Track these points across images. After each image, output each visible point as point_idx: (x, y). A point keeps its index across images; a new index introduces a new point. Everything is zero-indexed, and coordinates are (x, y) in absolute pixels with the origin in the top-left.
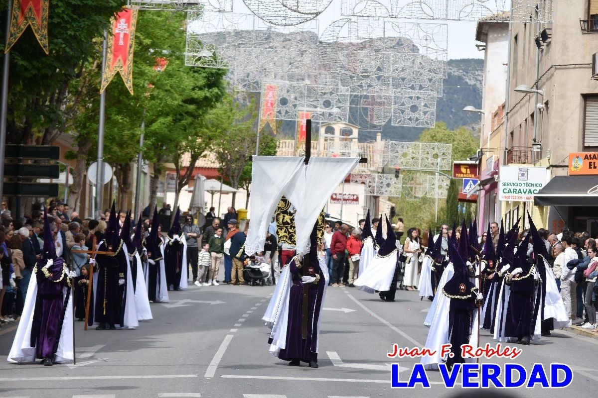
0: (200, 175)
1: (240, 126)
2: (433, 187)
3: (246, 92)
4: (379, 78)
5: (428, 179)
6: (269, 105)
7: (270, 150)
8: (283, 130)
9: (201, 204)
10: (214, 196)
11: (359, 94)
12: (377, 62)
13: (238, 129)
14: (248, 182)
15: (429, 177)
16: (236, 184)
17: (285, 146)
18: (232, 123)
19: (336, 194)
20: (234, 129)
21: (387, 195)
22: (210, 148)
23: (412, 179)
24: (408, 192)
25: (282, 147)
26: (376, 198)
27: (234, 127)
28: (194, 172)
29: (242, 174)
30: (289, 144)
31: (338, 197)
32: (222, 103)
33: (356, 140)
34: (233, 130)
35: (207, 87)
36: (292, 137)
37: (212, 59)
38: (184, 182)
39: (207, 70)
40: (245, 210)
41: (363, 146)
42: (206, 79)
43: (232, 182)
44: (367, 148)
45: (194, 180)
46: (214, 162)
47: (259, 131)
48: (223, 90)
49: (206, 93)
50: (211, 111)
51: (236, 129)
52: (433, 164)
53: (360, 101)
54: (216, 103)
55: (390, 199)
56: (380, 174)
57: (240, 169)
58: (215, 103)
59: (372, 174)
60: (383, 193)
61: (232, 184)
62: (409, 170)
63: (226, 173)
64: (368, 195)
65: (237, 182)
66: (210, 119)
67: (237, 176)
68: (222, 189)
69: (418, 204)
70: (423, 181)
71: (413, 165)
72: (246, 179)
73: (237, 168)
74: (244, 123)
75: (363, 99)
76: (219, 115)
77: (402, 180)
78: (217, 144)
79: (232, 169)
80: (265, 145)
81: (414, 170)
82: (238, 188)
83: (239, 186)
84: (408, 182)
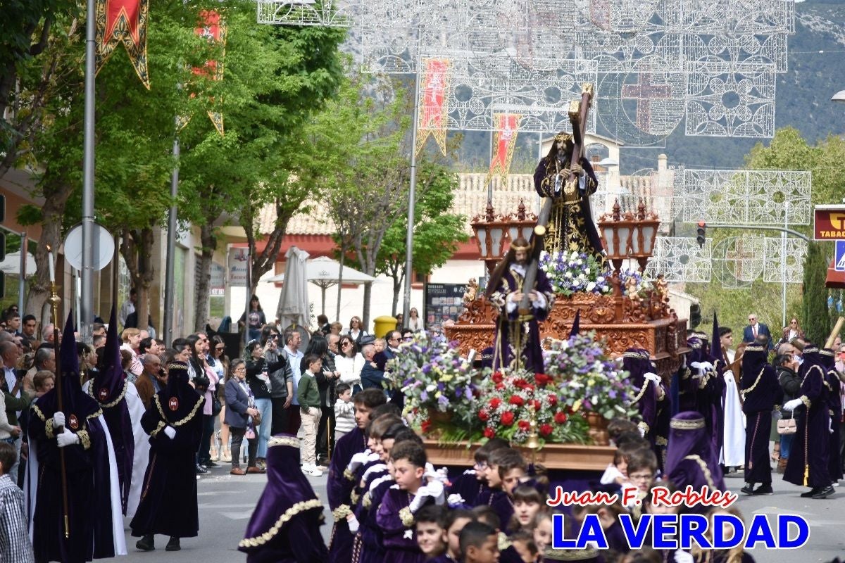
0: (296, 249)
1: (375, 147)
2: (775, 260)
3: (387, 76)
4: (655, 38)
5: (765, 244)
6: (434, 99)
7: (439, 194)
9: (300, 309)
10: (327, 291)
11: (617, 72)
12: (652, 4)
13: (371, 153)
14: (395, 261)
15: (766, 240)
16: (372, 265)
17: (472, 186)
18: (358, 141)
20: (365, 152)
21: (682, 279)
23: (733, 246)
24: (724, 272)
25: (466, 188)
27: (363, 149)
28: (285, 246)
29: (383, 245)
30: (479, 181)
32: (337, 98)
33: (617, 168)
34: (362, 154)
35: (304, 67)
36: (487, 166)
37: (312, 9)
38: (263, 265)
39: (304, 32)
41: (629, 181)
42: (304, 51)
43: (363, 262)
44: (638, 183)
45: (284, 259)
46: (325, 222)
47: (415, 151)
48: (338, 73)
49: (305, 80)
50: (316, 117)
51: (368, 152)
52: (773, 213)
53: (620, 88)
54: (325, 100)
55: (689, 289)
56: (666, 238)
57: (379, 234)
58: (322, 100)
60: (673, 277)
61: (364, 267)
62: (725, 228)
63: (349, 243)
65: (373, 261)
66: (313, 133)
67: (373, 250)
68: (343, 278)
69: (744, 297)
70: (755, 250)
71: (733, 216)
72: (391, 255)
73: (373, 232)
74: (384, 139)
75: (627, 83)
76: (332, 125)
77: (712, 249)
78: (330, 185)
79: (363, 234)
80: (428, 184)
81: (735, 228)
82: (376, 274)
83: (377, 270)
84: (725, 252)
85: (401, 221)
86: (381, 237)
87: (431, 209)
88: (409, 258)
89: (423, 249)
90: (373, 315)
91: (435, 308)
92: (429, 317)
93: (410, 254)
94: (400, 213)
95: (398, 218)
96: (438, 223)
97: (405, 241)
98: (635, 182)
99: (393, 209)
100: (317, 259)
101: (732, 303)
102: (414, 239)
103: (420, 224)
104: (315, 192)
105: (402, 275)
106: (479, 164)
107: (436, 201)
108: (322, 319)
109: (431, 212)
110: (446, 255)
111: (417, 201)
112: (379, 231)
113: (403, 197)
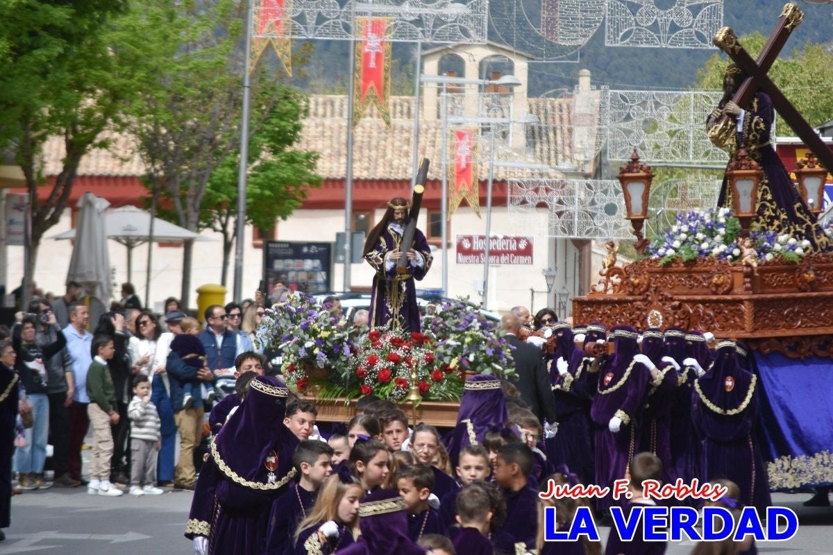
0: (91, 197)
1: (195, 61)
7: (283, 123)
9: (98, 276)
10: (134, 251)
13: (191, 69)
14: (225, 211)
16: (194, 217)
17: (324, 112)
18: (173, 53)
19: (470, 239)
20: (181, 67)
23: (676, 189)
24: (664, 226)
25: (316, 115)
26: (581, 244)
27: (179, 63)
28: (75, 191)
29: (209, 190)
31: (478, 245)
33: (525, 88)
34: (178, 70)
36: (344, 85)
38: (48, 217)
40: (220, 289)
41: (540, 105)
43: (181, 213)
44: (553, 107)
46: (130, 160)
47: (249, 66)
51: (186, 68)
56: (590, 181)
57: (203, 176)
59: (565, 181)
60: (597, 232)
61: (183, 220)
62: (668, 167)
63: (164, 188)
64: (558, 236)
65: (195, 211)
66: (113, 42)
67: (196, 197)
70: (705, 196)
71: (673, 152)
72: (219, 204)
73: (195, 174)
74: (209, 51)
76: (139, 31)
78: (136, 111)
79: (181, 177)
80: (268, 109)
81: (681, 168)
82: (201, 229)
83: (201, 223)
84: (665, 197)
85: (232, 159)
86: (206, 179)
87: (272, 143)
88: (242, 207)
89: (262, 195)
90: (195, 285)
91: (278, 274)
93: (243, 202)
94: (231, 148)
95: (228, 154)
96: (282, 161)
97: (236, 185)
98: (549, 106)
99: (222, 143)
100: (121, 209)
102: (249, 183)
103: (257, 163)
104: (116, 120)
105: (235, 230)
107: (279, 132)
108: (128, 289)
109: (272, 147)
110: (292, 204)
111: (253, 132)
112: (202, 172)
113: (236, 127)
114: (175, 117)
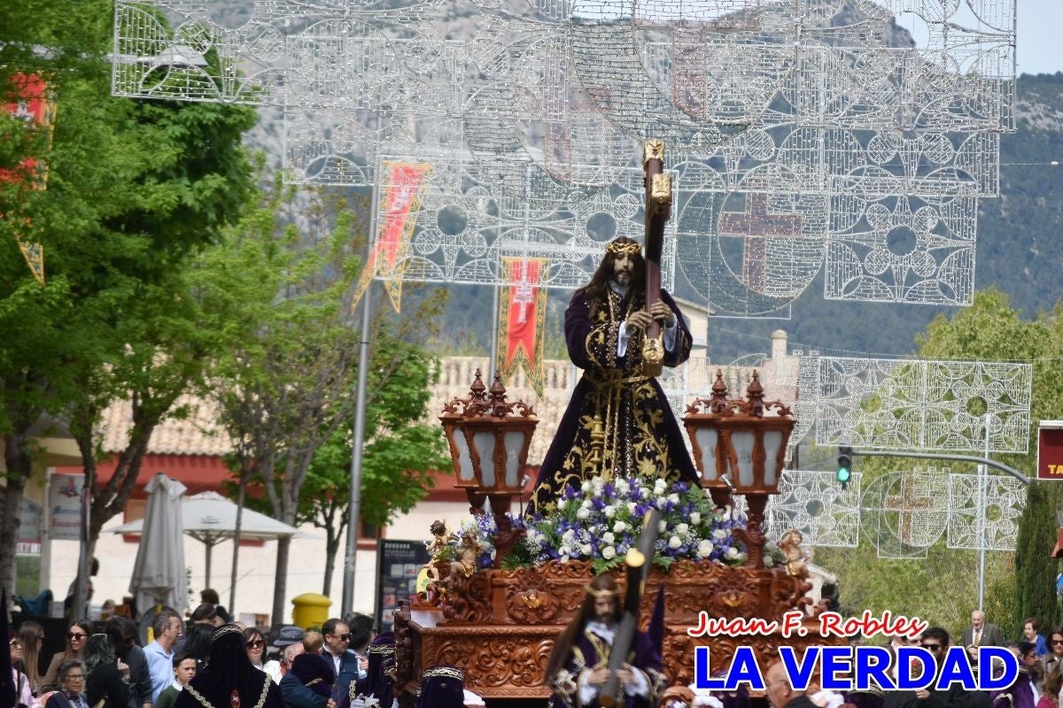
0: (164, 479)
1: (300, 307)
2: (968, 511)
3: (323, 190)
4: (779, 134)
5: (950, 484)
7: (407, 391)
8: (450, 324)
9: (170, 579)
10: (215, 549)
11: (712, 190)
12: (775, 77)
13: (294, 318)
14: (331, 502)
15: (953, 477)
16: (291, 507)
17: (458, 381)
18: (271, 298)
20: (283, 315)
22: (200, 383)
23: (897, 486)
24: (881, 530)
27: (280, 310)
28: (144, 472)
29: (309, 474)
30: (471, 371)
32: (239, 225)
34: (277, 319)
35: (185, 172)
36: (482, 344)
37: (204, 74)
38: (110, 503)
39: (185, 113)
40: (324, 600)
42: (185, 146)
43: (276, 502)
45: (145, 495)
46: (212, 433)
49: (186, 192)
50: (202, 256)
51: (289, 316)
52: (967, 433)
53: (716, 217)
54: (219, 227)
57: (305, 456)
58: (214, 227)
61: (277, 510)
62: (886, 456)
63: (254, 470)
65: (293, 500)
66: (197, 283)
67: (294, 481)
68: (243, 528)
69: (916, 572)
70: (934, 494)
71: (899, 436)
72: (323, 492)
73: (294, 452)
74: (316, 295)
75: (726, 209)
76: (229, 270)
77: (863, 490)
78: (223, 371)
79: (276, 456)
80: (388, 372)
81: (903, 457)
82: (299, 524)
83: (299, 516)
84: (883, 496)
85: (341, 435)
86: (308, 460)
87: (392, 416)
88: (355, 496)
89: (378, 481)
90: (291, 593)
91: (396, 582)
92: (386, 597)
93: (356, 489)
94: (340, 421)
95: (336, 429)
96: (403, 438)
97: (348, 467)
98: (734, 377)
99: (331, 414)
100: (199, 496)
101: (891, 583)
102: (364, 465)
103: (371, 441)
104: (198, 382)
105: (342, 525)
106: (469, 341)
107: (401, 402)
109: (392, 420)
110: (415, 493)
111: (369, 401)
112: (304, 450)
113: (346, 395)
114: (272, 380)
